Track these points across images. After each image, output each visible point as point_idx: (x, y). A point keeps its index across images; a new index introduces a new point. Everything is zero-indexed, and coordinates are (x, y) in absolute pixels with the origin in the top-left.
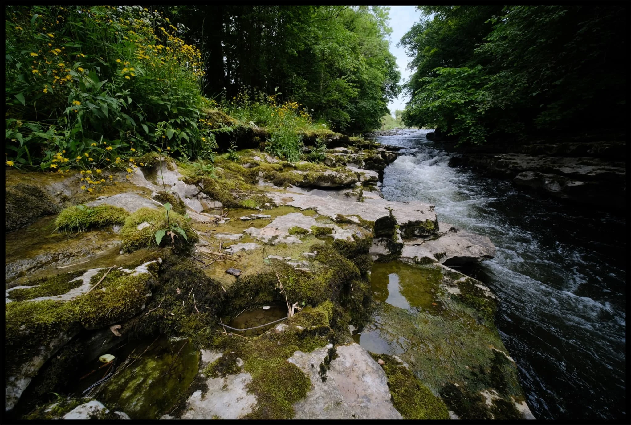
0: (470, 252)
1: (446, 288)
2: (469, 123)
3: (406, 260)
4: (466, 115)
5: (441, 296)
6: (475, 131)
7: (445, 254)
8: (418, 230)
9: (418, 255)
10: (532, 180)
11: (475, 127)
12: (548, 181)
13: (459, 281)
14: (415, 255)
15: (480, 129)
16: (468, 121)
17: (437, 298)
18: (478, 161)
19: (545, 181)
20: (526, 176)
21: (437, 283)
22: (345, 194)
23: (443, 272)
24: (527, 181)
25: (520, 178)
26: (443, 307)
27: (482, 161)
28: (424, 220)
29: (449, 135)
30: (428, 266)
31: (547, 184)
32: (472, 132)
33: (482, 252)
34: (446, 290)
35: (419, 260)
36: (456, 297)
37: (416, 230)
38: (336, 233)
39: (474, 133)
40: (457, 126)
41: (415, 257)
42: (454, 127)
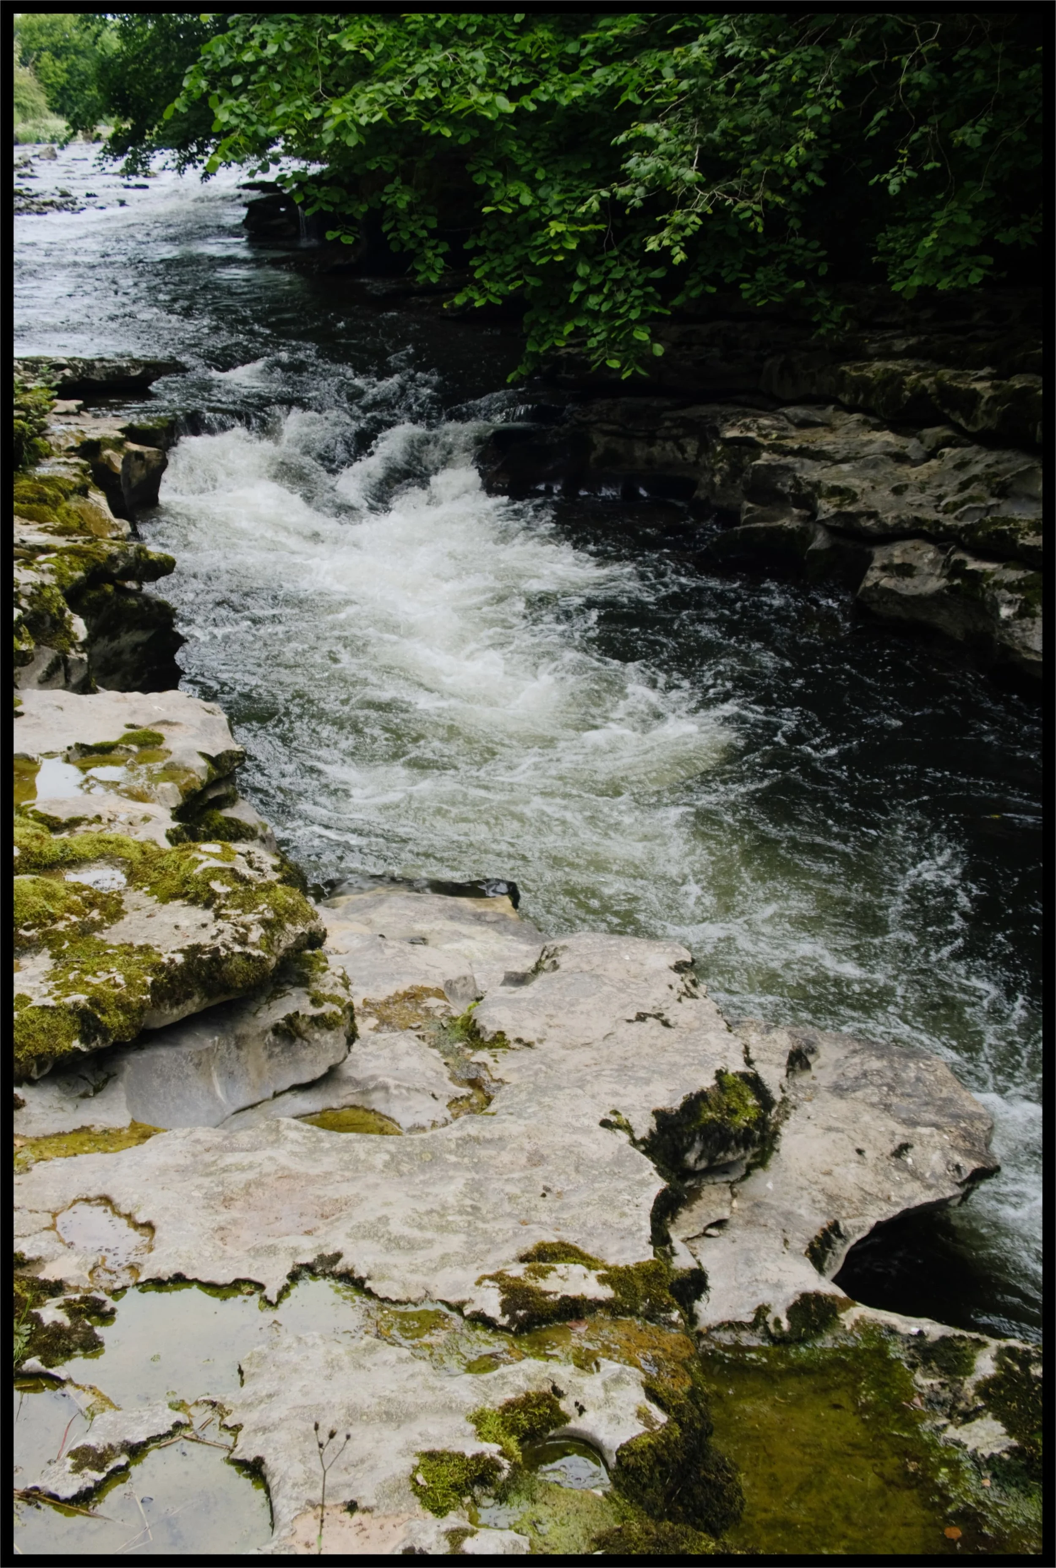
0: (915, 1175)
1: (952, 1433)
2: (560, 236)
3: (726, 1338)
4: (534, 185)
5: (955, 1481)
6: (598, 290)
7: (835, 1227)
8: (698, 1146)
9: (766, 1296)
10: (938, 593)
11: (595, 265)
12: (1010, 603)
13: (977, 1377)
14: (756, 1302)
15: (617, 274)
16: (555, 227)
17: (948, 1501)
18: (640, 452)
19: (996, 609)
20: (906, 570)
21: (910, 1421)
22: (276, 1030)
23: (896, 1351)
24: (919, 600)
25: (887, 582)
26: (986, 1530)
27: (655, 450)
28: (707, 1082)
29: (459, 300)
30: (827, 1342)
31: (1007, 623)
32: (583, 296)
33: (958, 1159)
34: (958, 1443)
35: (785, 1325)
36: (1009, 1465)
37: (689, 1148)
38: (582, 1410)
39: (593, 301)
40: (499, 249)
41: (762, 1311)
42: (478, 251)
